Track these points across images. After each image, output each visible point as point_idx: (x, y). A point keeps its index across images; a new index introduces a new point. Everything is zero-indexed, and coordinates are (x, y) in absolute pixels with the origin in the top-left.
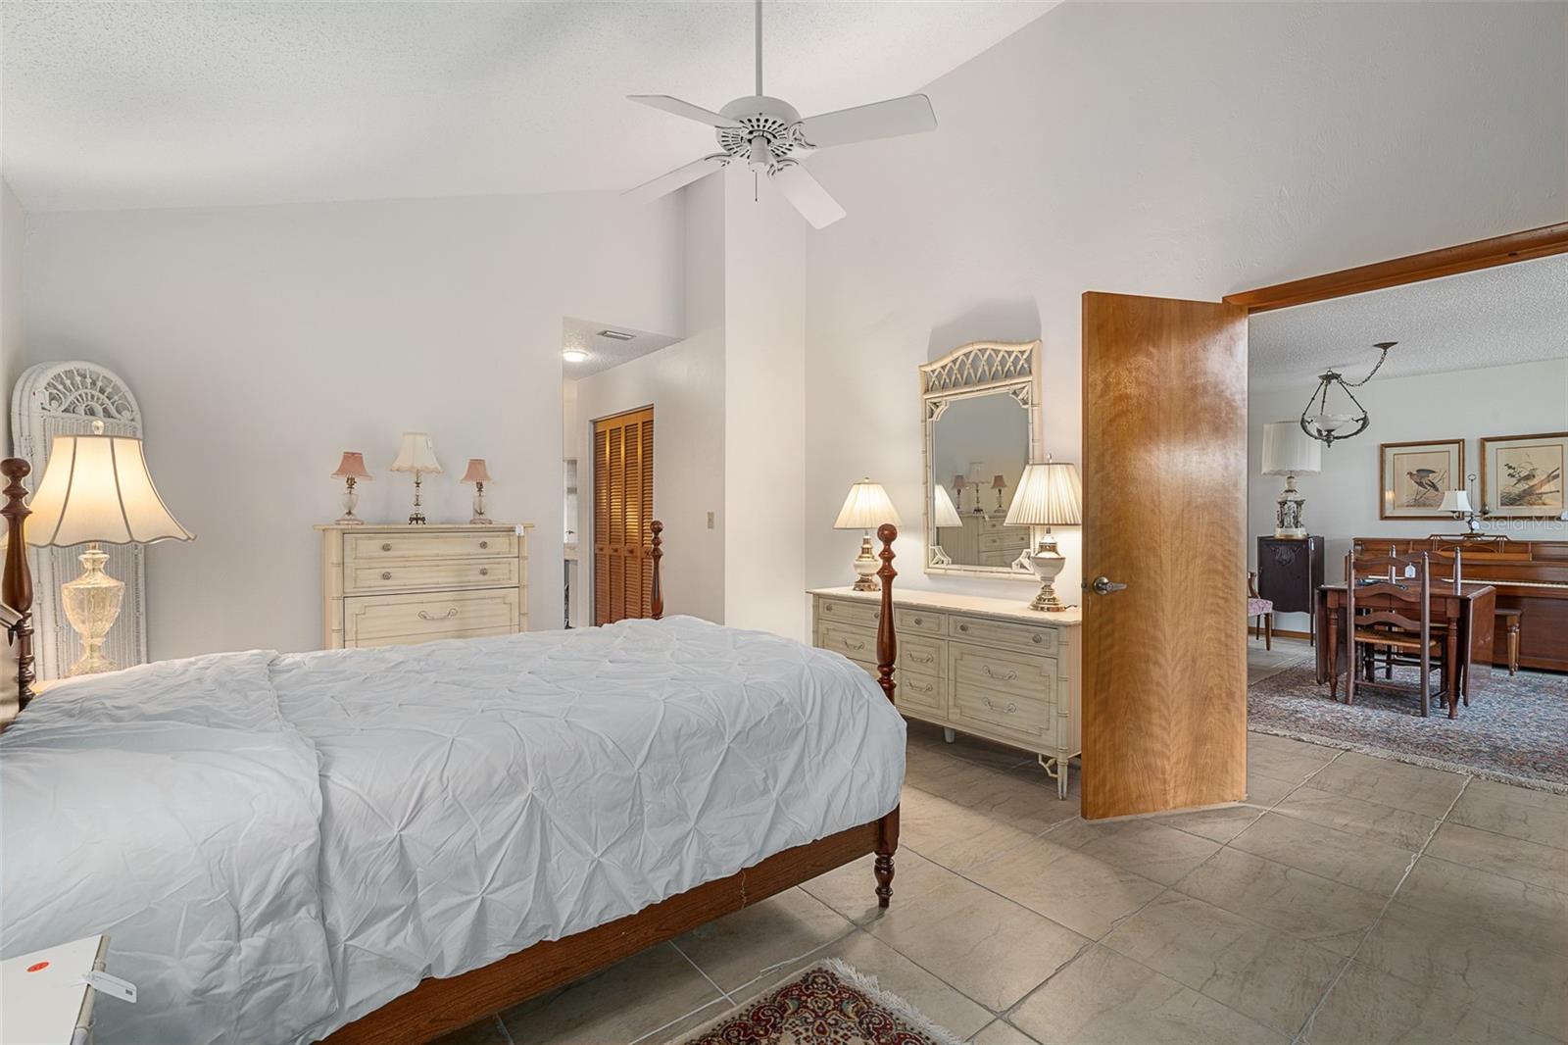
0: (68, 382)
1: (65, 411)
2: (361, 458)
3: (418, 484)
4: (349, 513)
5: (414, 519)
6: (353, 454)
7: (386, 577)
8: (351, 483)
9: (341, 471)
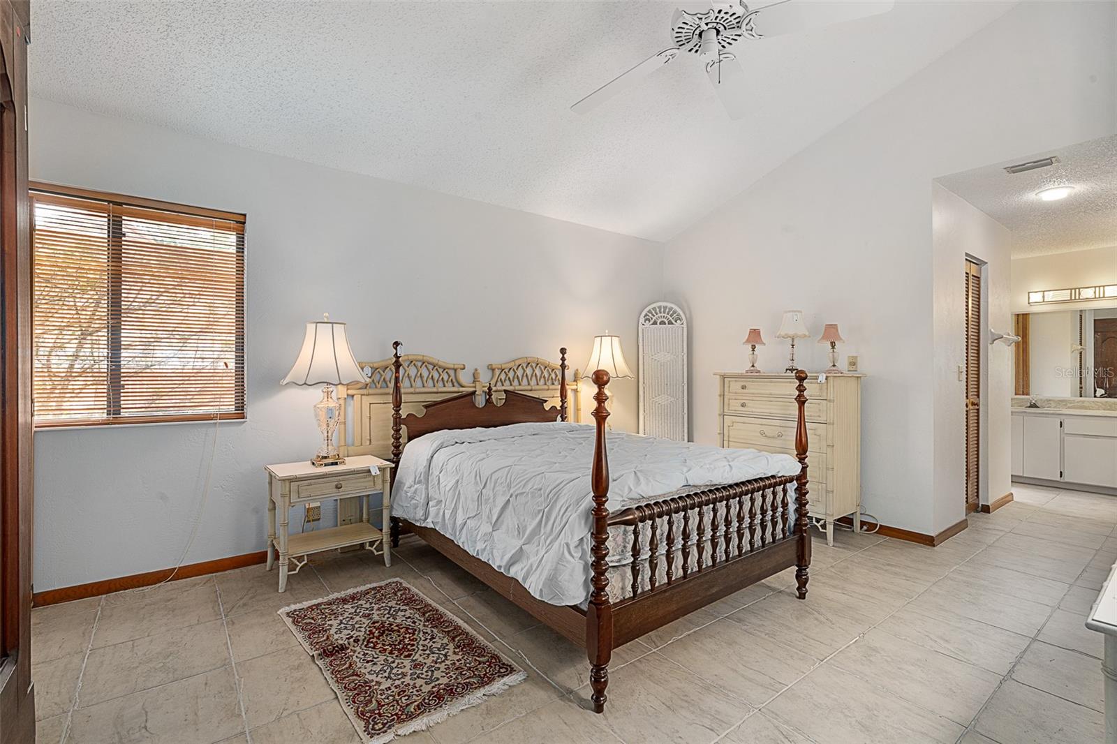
0: (653, 312)
1: (653, 324)
2: (759, 332)
3: (793, 345)
4: (753, 366)
5: (790, 370)
6: (755, 330)
7: (743, 405)
8: (754, 347)
9: (748, 341)
